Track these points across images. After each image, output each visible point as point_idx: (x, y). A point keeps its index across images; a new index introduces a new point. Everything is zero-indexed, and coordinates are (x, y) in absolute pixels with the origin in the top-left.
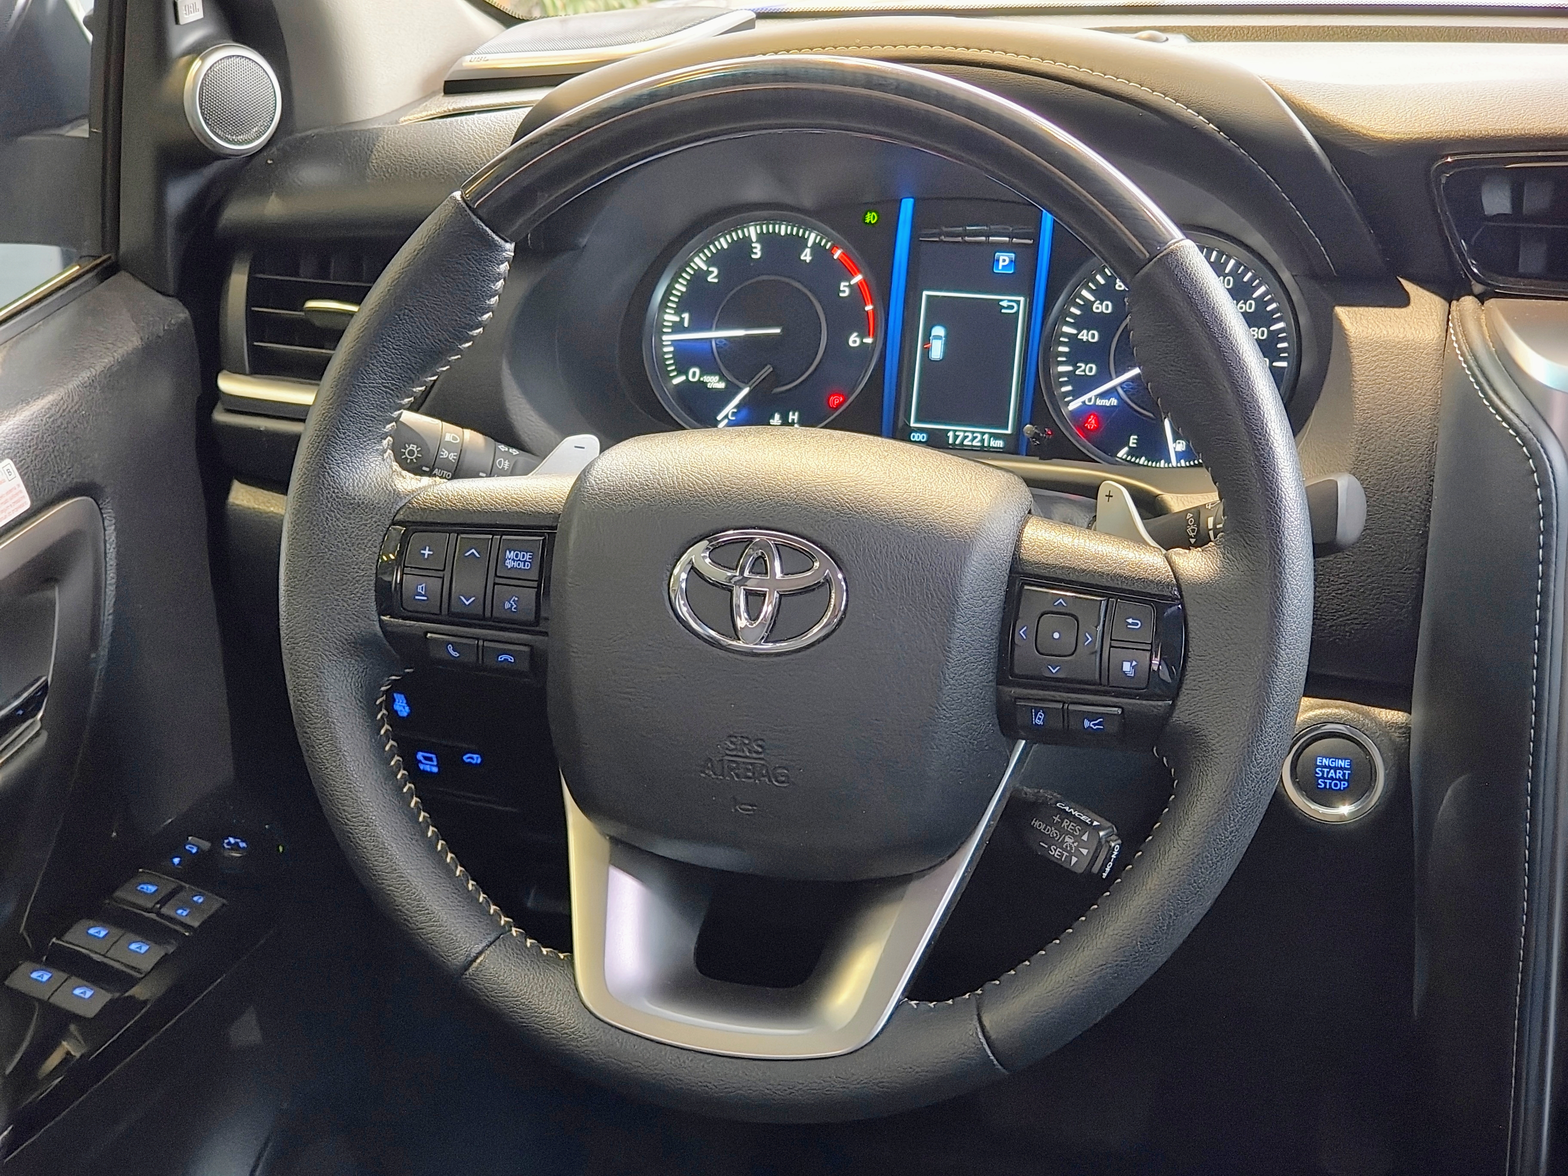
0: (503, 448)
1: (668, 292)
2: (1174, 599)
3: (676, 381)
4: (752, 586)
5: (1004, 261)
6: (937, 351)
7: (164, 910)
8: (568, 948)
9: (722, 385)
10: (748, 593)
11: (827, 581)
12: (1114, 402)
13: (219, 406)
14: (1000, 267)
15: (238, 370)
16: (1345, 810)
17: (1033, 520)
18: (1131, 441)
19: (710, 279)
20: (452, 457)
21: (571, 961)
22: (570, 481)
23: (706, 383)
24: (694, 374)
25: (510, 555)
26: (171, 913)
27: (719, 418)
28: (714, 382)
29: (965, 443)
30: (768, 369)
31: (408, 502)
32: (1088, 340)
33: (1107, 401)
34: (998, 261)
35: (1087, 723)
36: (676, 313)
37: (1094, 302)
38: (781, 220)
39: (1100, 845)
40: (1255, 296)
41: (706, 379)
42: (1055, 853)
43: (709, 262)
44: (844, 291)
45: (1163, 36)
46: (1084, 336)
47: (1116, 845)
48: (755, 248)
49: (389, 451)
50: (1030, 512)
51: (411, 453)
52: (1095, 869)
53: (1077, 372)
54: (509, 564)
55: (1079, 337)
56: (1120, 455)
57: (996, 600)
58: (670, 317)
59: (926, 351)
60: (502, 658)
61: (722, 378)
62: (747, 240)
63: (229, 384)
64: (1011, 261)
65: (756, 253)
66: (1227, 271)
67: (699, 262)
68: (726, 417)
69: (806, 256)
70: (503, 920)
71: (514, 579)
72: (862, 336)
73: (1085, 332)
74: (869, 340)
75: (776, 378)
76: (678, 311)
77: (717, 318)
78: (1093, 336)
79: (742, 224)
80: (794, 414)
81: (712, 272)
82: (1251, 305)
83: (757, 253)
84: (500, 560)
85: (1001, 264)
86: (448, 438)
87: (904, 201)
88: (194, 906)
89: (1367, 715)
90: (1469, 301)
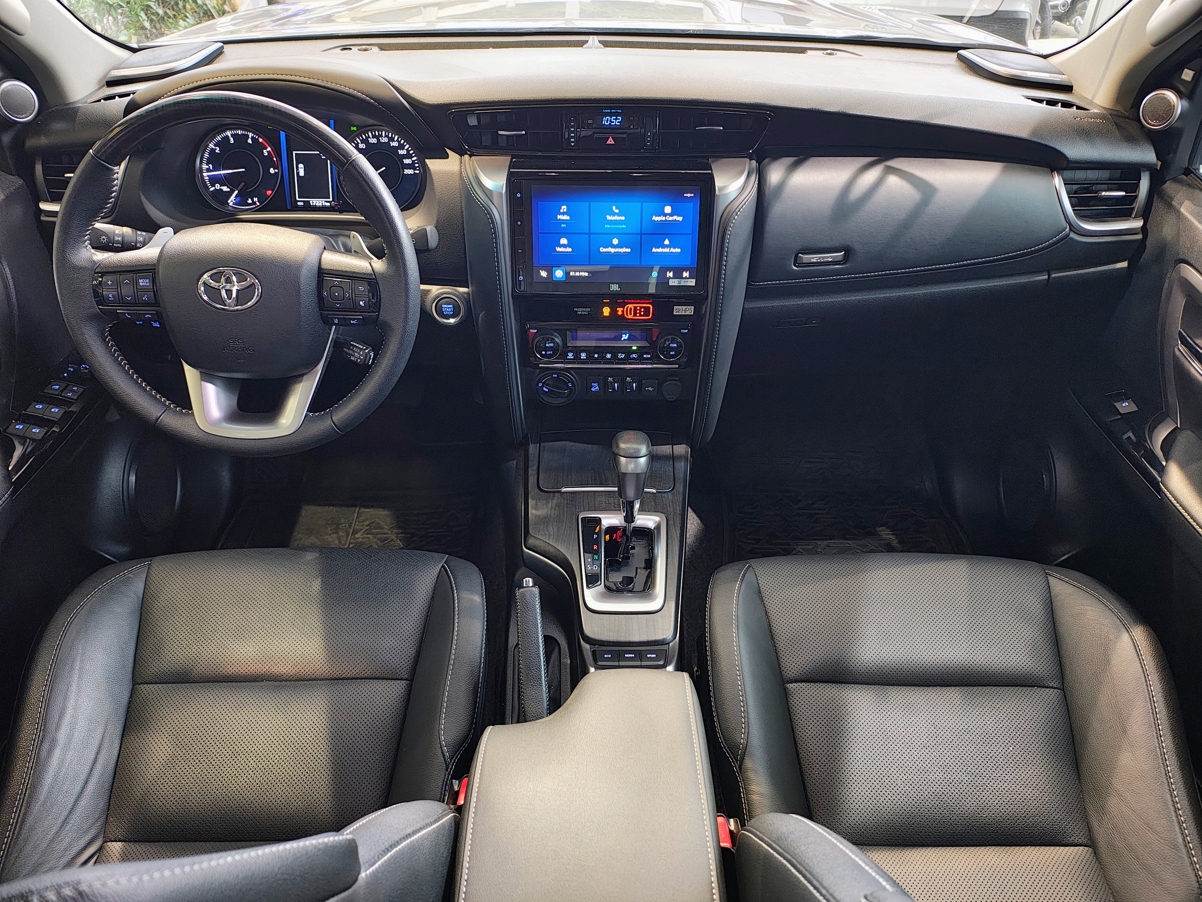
0: (139, 232)
1: (202, 157)
2: (373, 279)
3: (211, 190)
4: (227, 288)
6: (302, 173)
7: (63, 394)
8: (191, 408)
9: (228, 190)
10: (226, 290)
11: (253, 284)
13: (43, 214)
15: (46, 201)
16: (452, 321)
17: (326, 252)
19: (217, 151)
20: (120, 239)
21: (193, 414)
22: (159, 249)
24: (217, 186)
25: (141, 281)
26: (66, 395)
27: (229, 202)
28: (225, 189)
29: (317, 205)
30: (243, 184)
31: (99, 264)
35: (352, 322)
36: (207, 165)
38: (238, 129)
39: (366, 355)
40: (405, 148)
41: (222, 188)
42: (352, 358)
43: (215, 145)
44: (265, 153)
45: (369, 47)
47: (372, 354)
48: (231, 139)
49: (89, 246)
50: (325, 248)
51: (104, 239)
52: (366, 362)
54: (141, 284)
57: (314, 284)
58: (205, 167)
59: (298, 173)
60: (147, 316)
61: (228, 187)
62: (227, 136)
63: (44, 206)
67: (211, 146)
68: (232, 201)
69: (250, 141)
70: (167, 403)
71: (144, 289)
72: (274, 169)
74: (276, 171)
75: (246, 186)
77: (222, 166)
79: (225, 131)
81: (217, 149)
82: (405, 151)
83: (232, 141)
84: (137, 283)
86: (117, 232)
88: (74, 391)
89: (456, 290)
90: (467, 157)
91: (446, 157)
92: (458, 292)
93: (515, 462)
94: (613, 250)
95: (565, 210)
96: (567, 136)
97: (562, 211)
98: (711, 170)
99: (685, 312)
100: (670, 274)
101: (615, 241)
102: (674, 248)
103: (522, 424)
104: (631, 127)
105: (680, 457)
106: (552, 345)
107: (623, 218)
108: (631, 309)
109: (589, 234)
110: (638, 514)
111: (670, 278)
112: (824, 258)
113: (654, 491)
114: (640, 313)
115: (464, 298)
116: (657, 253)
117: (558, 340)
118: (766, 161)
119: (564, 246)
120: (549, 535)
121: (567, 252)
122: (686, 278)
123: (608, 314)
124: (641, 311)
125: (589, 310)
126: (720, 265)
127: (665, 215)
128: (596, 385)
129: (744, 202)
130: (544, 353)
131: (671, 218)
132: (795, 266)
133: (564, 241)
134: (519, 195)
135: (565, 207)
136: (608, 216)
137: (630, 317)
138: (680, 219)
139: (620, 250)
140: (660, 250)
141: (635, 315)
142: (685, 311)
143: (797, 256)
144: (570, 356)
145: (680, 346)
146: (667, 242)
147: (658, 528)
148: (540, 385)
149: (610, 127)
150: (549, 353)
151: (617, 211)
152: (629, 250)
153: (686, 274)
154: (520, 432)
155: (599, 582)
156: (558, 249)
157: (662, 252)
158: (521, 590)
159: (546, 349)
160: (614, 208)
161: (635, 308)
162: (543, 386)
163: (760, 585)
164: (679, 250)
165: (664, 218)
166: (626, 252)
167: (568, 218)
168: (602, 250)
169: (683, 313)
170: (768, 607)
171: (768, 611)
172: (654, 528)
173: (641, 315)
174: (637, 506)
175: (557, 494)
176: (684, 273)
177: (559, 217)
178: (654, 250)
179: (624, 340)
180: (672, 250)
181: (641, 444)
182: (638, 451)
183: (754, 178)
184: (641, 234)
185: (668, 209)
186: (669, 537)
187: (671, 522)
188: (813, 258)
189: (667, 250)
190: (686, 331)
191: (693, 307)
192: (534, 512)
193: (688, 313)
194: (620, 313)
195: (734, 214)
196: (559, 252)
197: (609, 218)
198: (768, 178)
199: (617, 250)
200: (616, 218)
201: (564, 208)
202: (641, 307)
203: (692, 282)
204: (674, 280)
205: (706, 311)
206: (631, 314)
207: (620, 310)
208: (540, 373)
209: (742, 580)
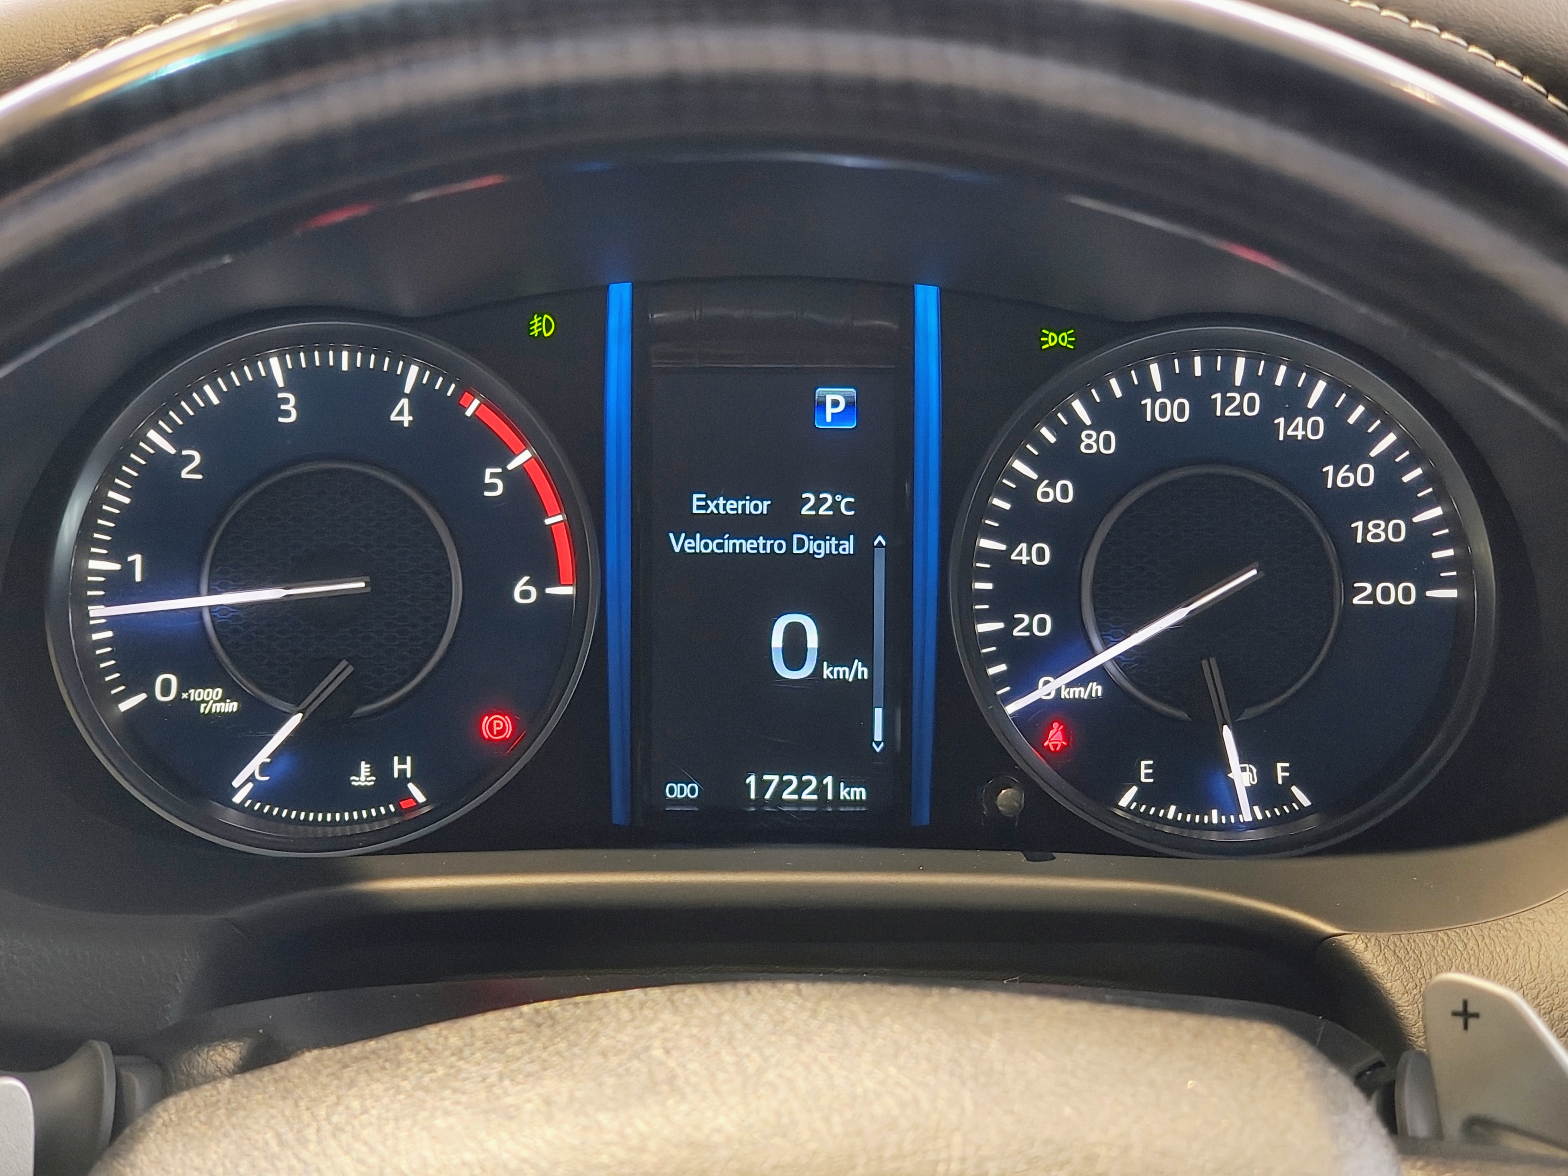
1: (92, 512)
3: (125, 706)
5: (835, 404)
9: (235, 708)
12: (1096, 689)
14: (829, 419)
18: (1143, 771)
19: (185, 474)
23: (198, 704)
24: (166, 685)
27: (236, 783)
28: (215, 701)
29: (786, 796)
30: (345, 668)
32: (1030, 562)
33: (1082, 689)
34: (822, 405)
36: (114, 555)
37: (1038, 482)
38: (340, 340)
40: (1373, 453)
41: (195, 694)
43: (177, 438)
44: (494, 487)
46: (1022, 554)
48: (286, 401)
53: (1016, 633)
55: (1013, 557)
56: (1124, 802)
58: (101, 565)
61: (233, 691)
62: (264, 386)
64: (848, 405)
65: (287, 414)
66: (1311, 405)
67: (159, 440)
68: (251, 778)
69: (403, 415)
72: (540, 583)
73: (1023, 546)
74: (558, 591)
75: (364, 683)
76: (116, 552)
77: (208, 561)
78: (1041, 554)
79: (252, 351)
80: (402, 761)
81: (191, 459)
82: (1366, 472)
85: (830, 410)
87: (611, 286)
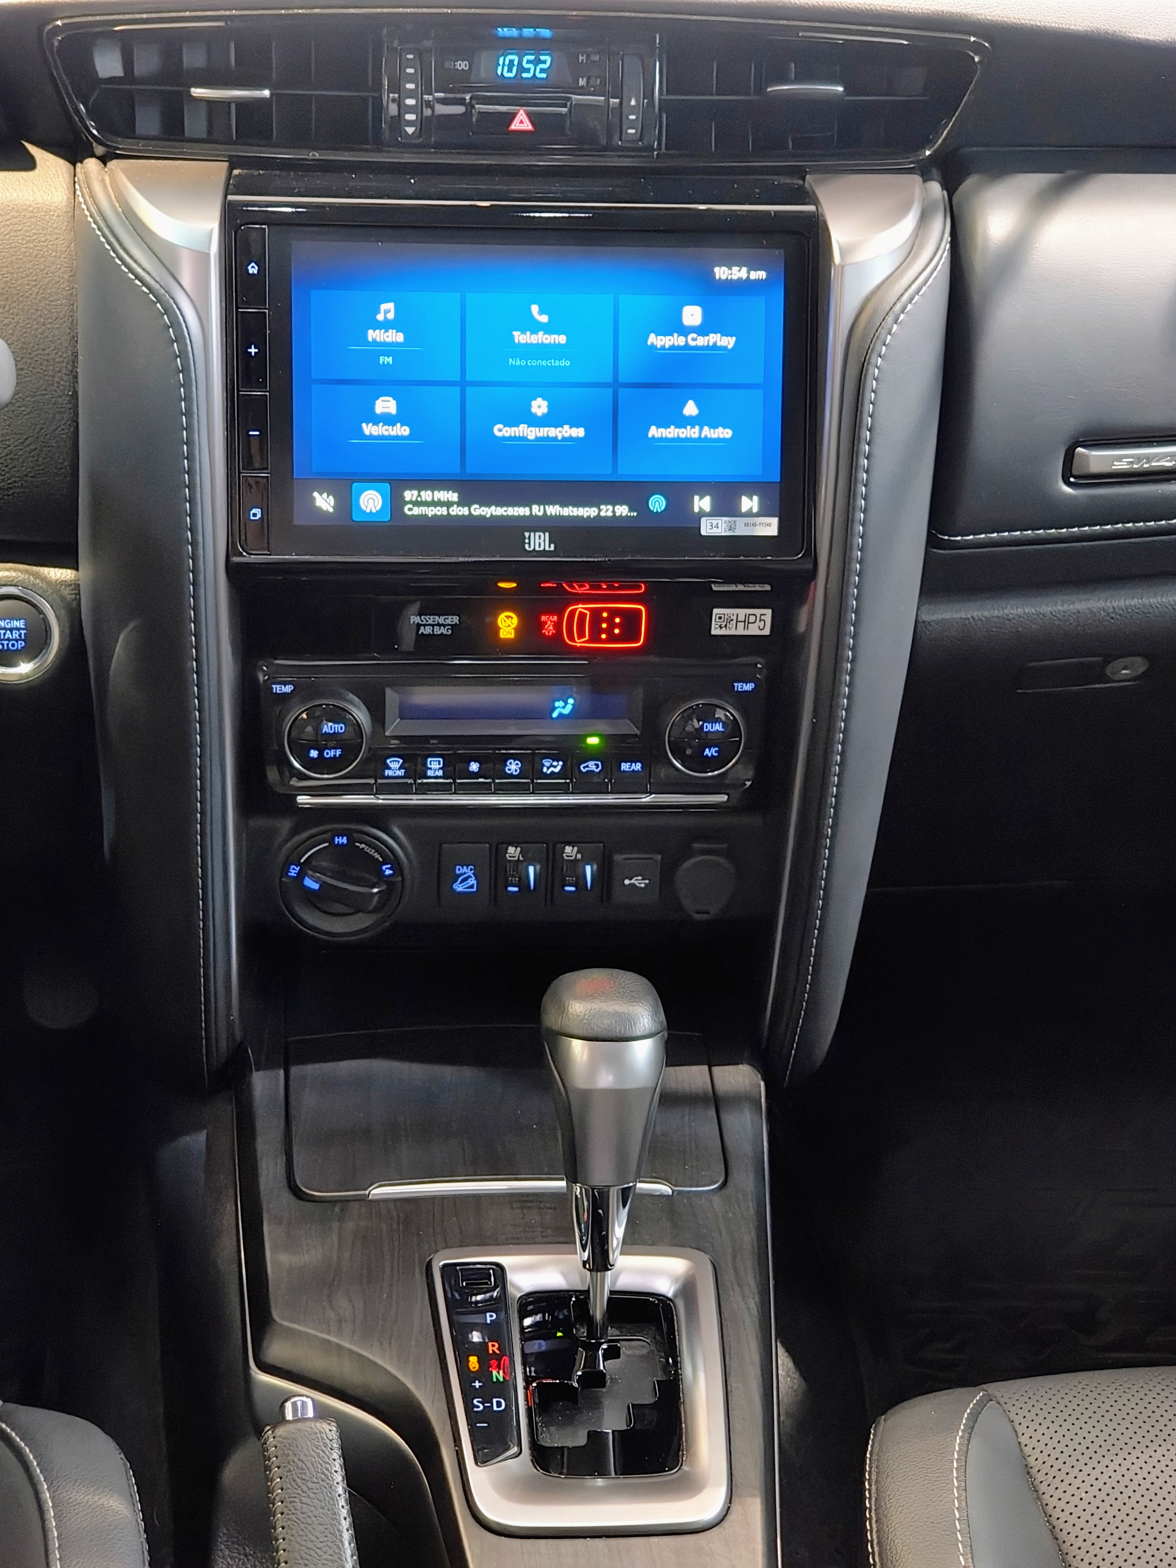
16: (21, 671)
89: (37, 576)
90: (91, 164)
91: (29, 164)
92: (44, 579)
93: (202, 1137)
94: (532, 433)
95: (391, 316)
96: (393, 109)
97: (380, 317)
98: (815, 202)
99: (746, 627)
100: (702, 503)
101: (540, 407)
102: (713, 426)
103: (229, 1007)
104: (582, 82)
105: (737, 1100)
106: (339, 728)
107: (562, 339)
108: (582, 616)
109: (463, 384)
110: (622, 1253)
111: (702, 514)
112: (1149, 458)
113: (664, 1189)
114: (609, 631)
115: (63, 598)
116: (661, 439)
117: (361, 715)
118: (970, 182)
119: (388, 420)
120: (340, 1321)
121: (397, 438)
122: (749, 514)
123: (512, 635)
124: (612, 625)
125: (456, 620)
126: (853, 467)
127: (684, 331)
128: (467, 871)
129: (914, 287)
130: (314, 754)
131: (701, 341)
132: (1069, 484)
133: (386, 405)
134: (253, 269)
135: (390, 306)
136: (516, 334)
137: (579, 643)
138: (729, 342)
139: (552, 432)
140: (672, 432)
141: (595, 638)
142: (747, 623)
143: (1070, 456)
144: (395, 767)
145: (733, 727)
146: (691, 409)
147: (688, 1289)
148: (294, 871)
149: (517, 85)
150: (330, 754)
151: (544, 319)
152: (580, 432)
153: (749, 503)
154: (223, 1035)
155: (515, 1449)
156: (369, 429)
157: (678, 439)
158: (281, 1431)
159: (322, 742)
160: (535, 309)
161: (596, 614)
162: (301, 875)
163: (1027, 1450)
164: (727, 433)
165: (680, 341)
166: (570, 439)
167: (400, 338)
168: (501, 431)
169: (741, 631)
170: (1056, 1513)
171: (1060, 1524)
172: (676, 1295)
173: (612, 638)
174: (618, 1231)
175: (356, 1205)
176: (744, 499)
177: (372, 335)
178: (653, 432)
179: (561, 716)
180: (707, 432)
181: (633, 999)
182: (629, 1020)
183: (939, 227)
184: (616, 385)
185: (692, 315)
186: (726, 1315)
187: (728, 1276)
188: (1120, 458)
189: (692, 432)
190: (749, 687)
191: (769, 612)
192: (284, 1258)
193: (753, 630)
194: (549, 629)
195: (890, 319)
196: (371, 437)
197: (520, 337)
198: (980, 230)
199: (543, 432)
200: (541, 338)
201: (387, 310)
202: (613, 613)
203: (770, 527)
204: (715, 520)
205: (810, 624)
206: (581, 635)
207: (549, 622)
208: (294, 832)
209: (970, 1429)
